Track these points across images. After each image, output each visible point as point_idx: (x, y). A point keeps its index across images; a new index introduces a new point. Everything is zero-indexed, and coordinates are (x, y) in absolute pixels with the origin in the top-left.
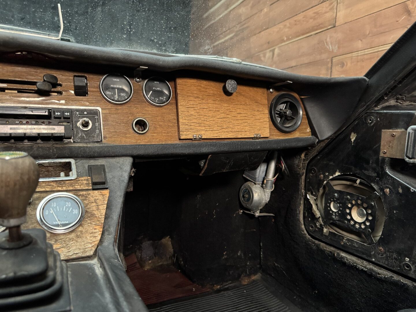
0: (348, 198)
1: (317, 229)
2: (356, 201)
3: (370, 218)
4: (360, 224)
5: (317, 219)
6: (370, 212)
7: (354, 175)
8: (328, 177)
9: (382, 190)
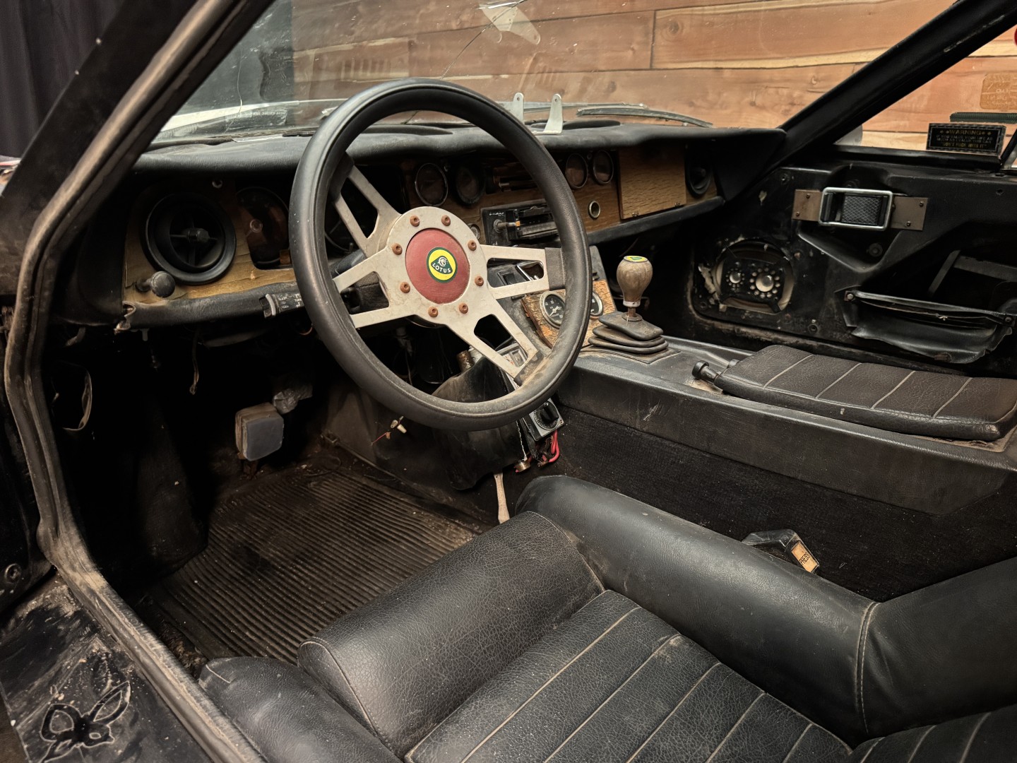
0: (753, 267)
1: (710, 307)
2: (763, 269)
3: (778, 285)
4: (766, 293)
5: (711, 295)
6: (777, 278)
7: (761, 240)
8: (729, 243)
9: (792, 254)
